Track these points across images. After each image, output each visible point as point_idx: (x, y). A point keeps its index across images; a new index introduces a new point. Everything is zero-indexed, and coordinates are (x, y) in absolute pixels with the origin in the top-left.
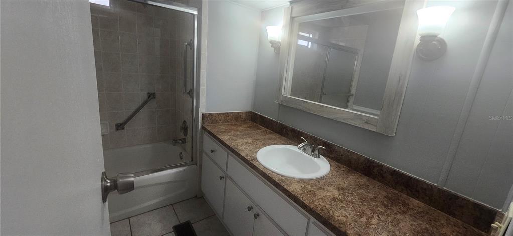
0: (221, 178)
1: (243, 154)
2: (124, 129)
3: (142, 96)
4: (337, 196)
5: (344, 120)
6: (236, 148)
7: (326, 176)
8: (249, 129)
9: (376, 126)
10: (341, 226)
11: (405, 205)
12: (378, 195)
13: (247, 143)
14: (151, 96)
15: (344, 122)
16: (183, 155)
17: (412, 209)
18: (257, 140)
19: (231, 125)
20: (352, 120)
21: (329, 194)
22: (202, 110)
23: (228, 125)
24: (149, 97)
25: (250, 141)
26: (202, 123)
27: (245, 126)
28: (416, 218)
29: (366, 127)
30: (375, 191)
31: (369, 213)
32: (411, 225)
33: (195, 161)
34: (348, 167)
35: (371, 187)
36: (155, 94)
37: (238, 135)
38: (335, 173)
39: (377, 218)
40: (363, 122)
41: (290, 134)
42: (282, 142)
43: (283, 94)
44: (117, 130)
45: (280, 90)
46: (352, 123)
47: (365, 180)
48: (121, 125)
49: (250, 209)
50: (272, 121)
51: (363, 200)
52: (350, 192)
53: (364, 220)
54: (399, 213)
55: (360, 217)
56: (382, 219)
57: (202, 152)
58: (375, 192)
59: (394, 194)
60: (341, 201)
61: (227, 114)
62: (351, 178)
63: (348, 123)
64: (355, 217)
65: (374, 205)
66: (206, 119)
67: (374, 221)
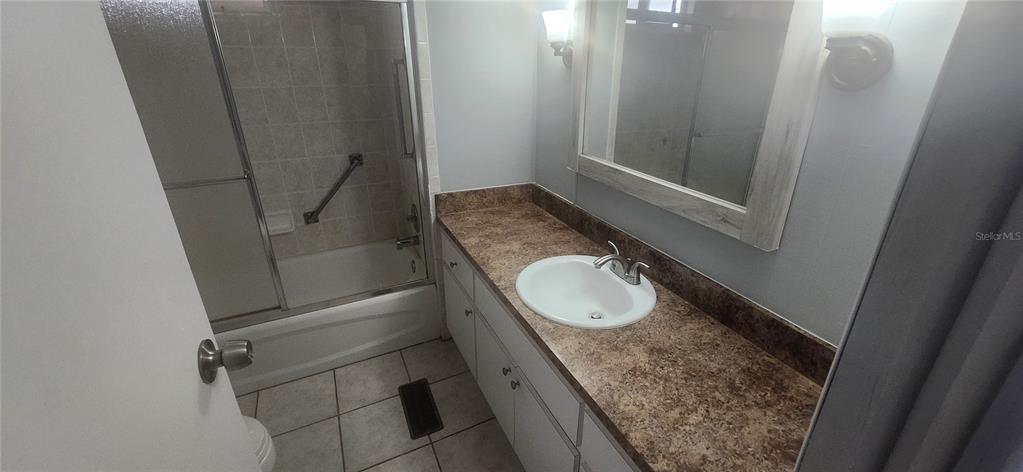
0: (467, 313)
1: (493, 276)
2: (317, 221)
3: (340, 162)
4: (642, 365)
5: (684, 211)
6: (484, 264)
7: (639, 322)
8: (521, 221)
9: (740, 229)
10: (624, 423)
11: (780, 388)
12: (729, 366)
13: (508, 252)
14: (356, 160)
15: (686, 216)
16: (417, 265)
17: (791, 399)
18: (531, 244)
19: (492, 213)
20: (698, 213)
21: (628, 359)
22: (435, 188)
23: (485, 213)
24: (352, 163)
25: (516, 246)
26: (438, 211)
27: (517, 214)
28: (788, 416)
29: (723, 229)
30: (727, 356)
31: (691, 401)
32: (769, 431)
33: (431, 277)
34: (692, 303)
35: (722, 349)
36: (360, 156)
37: (497, 234)
38: (659, 317)
39: (705, 413)
40: (719, 219)
41: (596, 232)
42: (578, 249)
43: (579, 153)
44: (308, 223)
45: (574, 143)
46: (697, 218)
47: (717, 332)
48: (312, 213)
49: (506, 371)
50: (565, 203)
51: (691, 374)
52: (672, 358)
53: (675, 414)
54: (757, 404)
55: (670, 408)
56: (713, 415)
57: (441, 261)
58: (728, 359)
59: (768, 364)
60: (645, 375)
61: (483, 191)
62: (692, 326)
63: (690, 218)
64: (659, 408)
65: (710, 387)
66: (442, 203)
67: (693, 418)
